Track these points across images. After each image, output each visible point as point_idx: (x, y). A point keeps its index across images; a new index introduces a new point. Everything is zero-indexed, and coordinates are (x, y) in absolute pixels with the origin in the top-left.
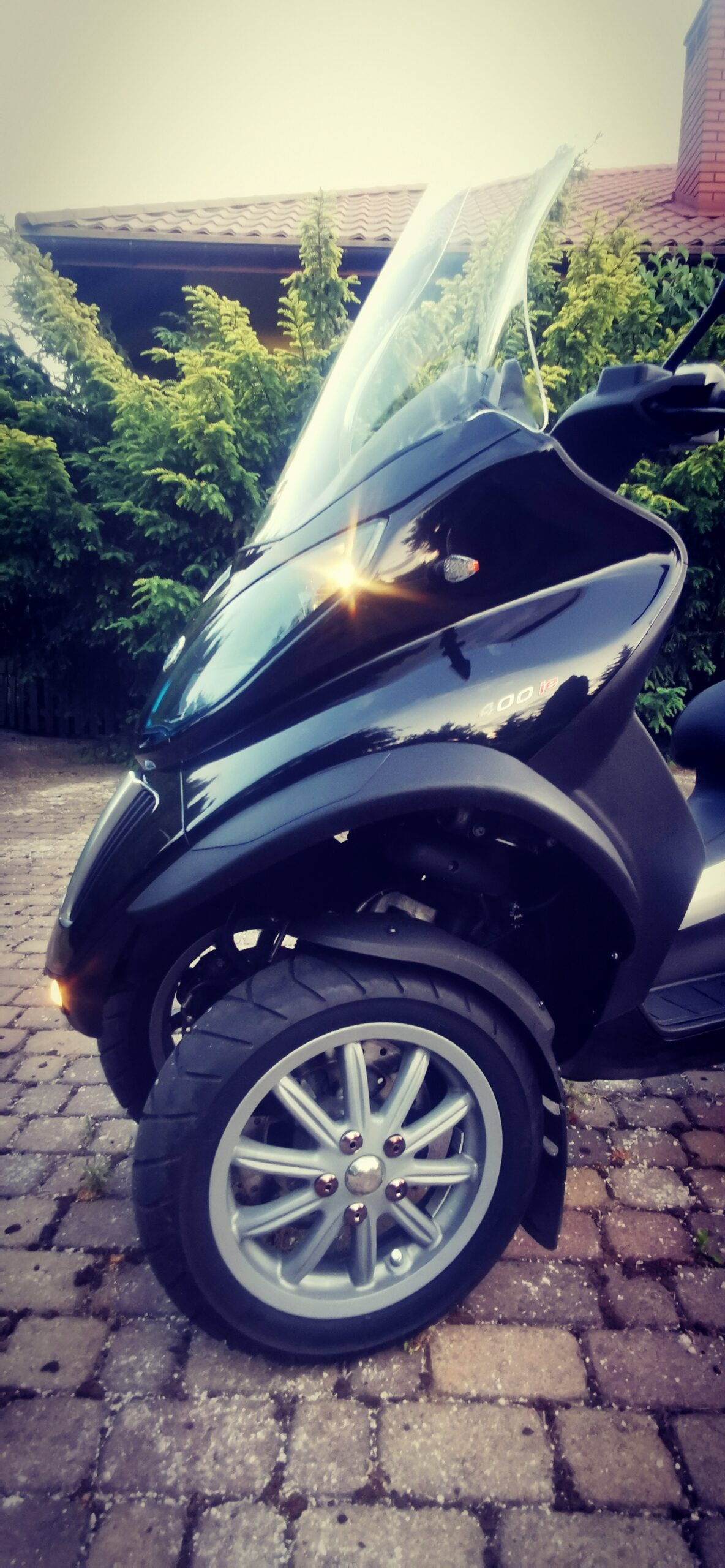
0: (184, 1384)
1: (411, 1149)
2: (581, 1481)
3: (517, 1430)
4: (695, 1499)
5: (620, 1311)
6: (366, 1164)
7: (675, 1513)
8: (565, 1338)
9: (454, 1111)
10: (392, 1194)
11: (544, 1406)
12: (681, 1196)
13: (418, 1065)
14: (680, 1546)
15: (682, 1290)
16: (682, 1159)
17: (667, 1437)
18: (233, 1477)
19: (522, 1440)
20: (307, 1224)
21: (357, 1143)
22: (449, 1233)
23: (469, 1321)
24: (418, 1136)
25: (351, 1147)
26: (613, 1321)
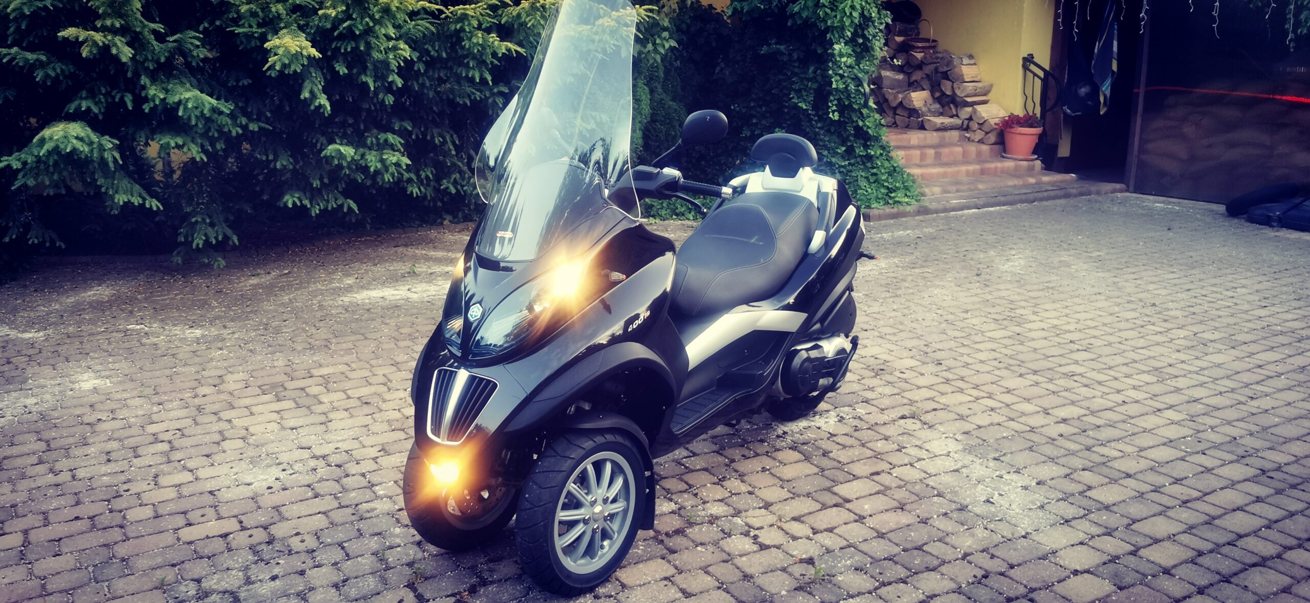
1: (610, 499)
2: (689, 590)
3: (662, 587)
4: (722, 583)
5: (674, 548)
6: (598, 509)
7: (719, 588)
8: (660, 560)
9: (619, 482)
10: (605, 519)
11: (666, 579)
12: (673, 506)
13: (608, 467)
14: (725, 594)
15: (690, 536)
16: (665, 493)
17: (707, 573)
19: (665, 588)
20: (579, 539)
21: (595, 501)
22: (619, 532)
23: (625, 567)
24: (611, 495)
25: (593, 503)
26: (673, 552)
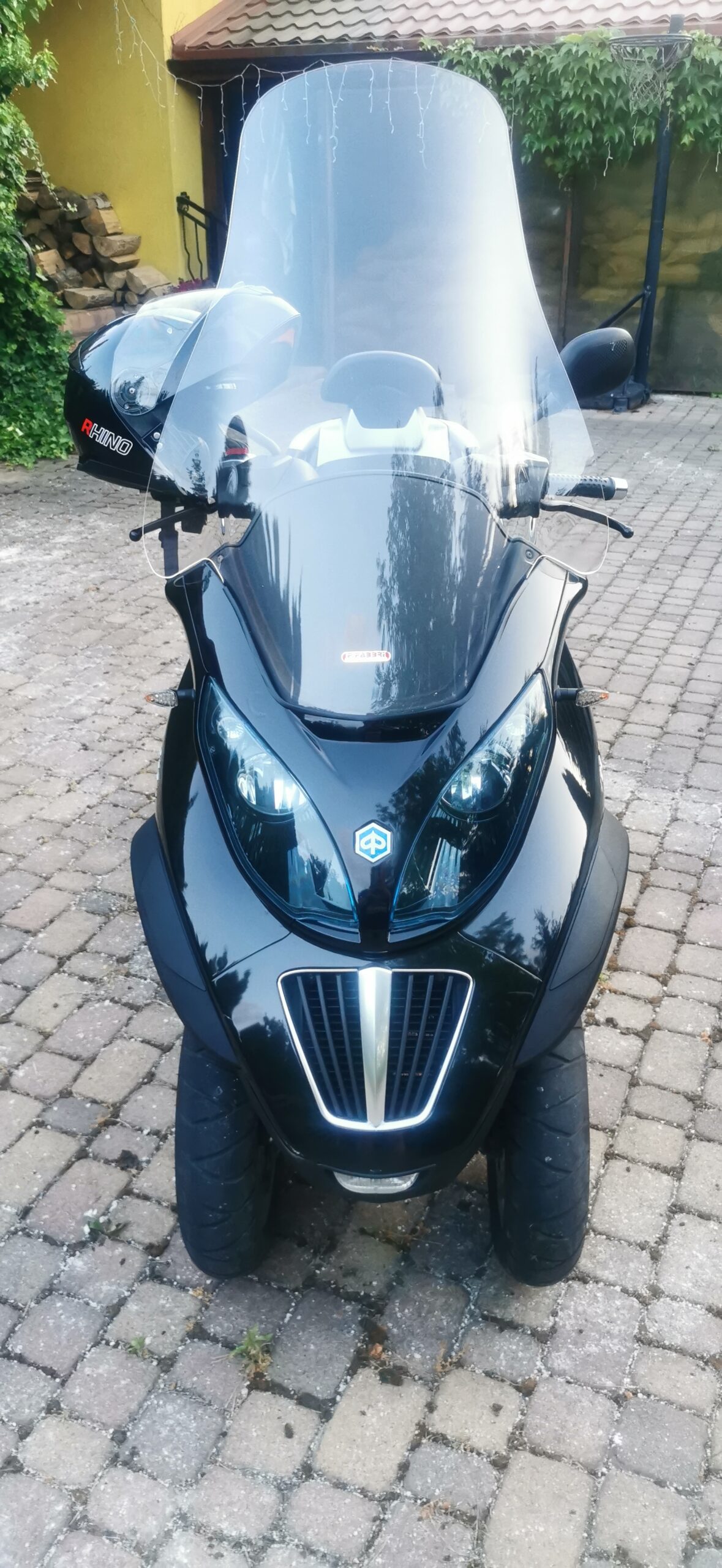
0: (539, 1329)
3: (627, 1174)
4: (683, 1126)
7: (690, 1137)
14: (708, 1145)
17: (642, 1117)
18: (628, 1316)
19: (632, 1174)
